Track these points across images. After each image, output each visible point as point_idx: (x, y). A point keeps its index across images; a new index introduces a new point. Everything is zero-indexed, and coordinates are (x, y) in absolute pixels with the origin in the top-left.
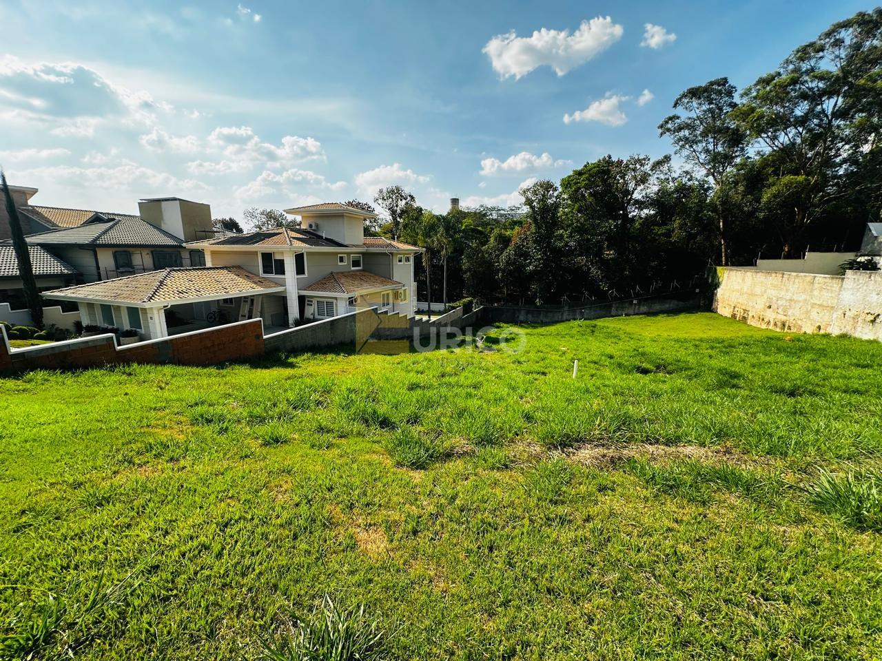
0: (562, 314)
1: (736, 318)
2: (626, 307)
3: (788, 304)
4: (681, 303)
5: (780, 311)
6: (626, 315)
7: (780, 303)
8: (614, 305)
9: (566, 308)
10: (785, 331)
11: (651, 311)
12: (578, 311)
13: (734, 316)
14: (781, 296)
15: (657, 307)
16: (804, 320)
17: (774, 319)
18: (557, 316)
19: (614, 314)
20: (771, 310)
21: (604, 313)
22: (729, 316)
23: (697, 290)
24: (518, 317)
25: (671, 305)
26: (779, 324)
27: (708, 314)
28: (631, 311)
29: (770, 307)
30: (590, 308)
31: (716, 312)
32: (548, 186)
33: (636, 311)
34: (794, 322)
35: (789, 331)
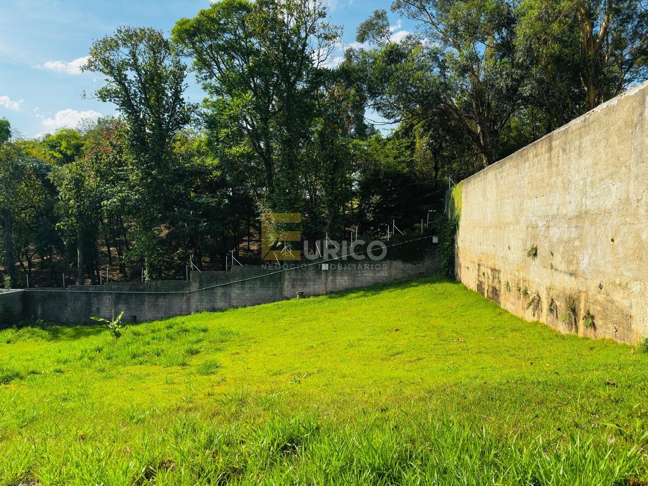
0: (188, 300)
1: (483, 294)
2: (310, 280)
3: (574, 233)
4: (409, 266)
5: (558, 260)
6: (302, 295)
7: (556, 233)
8: (287, 277)
9: (195, 286)
10: (580, 334)
11: (357, 284)
12: (219, 292)
13: (480, 285)
14: (555, 212)
15: (368, 275)
16: (636, 287)
17: (549, 289)
18: (179, 303)
19: (288, 296)
20: (538, 260)
21: (271, 292)
22: (473, 286)
23: (435, 240)
24: (98, 309)
25: (393, 272)
26: (560, 304)
27: (447, 286)
28: (319, 287)
29: (534, 253)
30: (243, 283)
31: (460, 282)
32: (158, 45)
33: (330, 287)
34: (601, 297)
35: (590, 333)
